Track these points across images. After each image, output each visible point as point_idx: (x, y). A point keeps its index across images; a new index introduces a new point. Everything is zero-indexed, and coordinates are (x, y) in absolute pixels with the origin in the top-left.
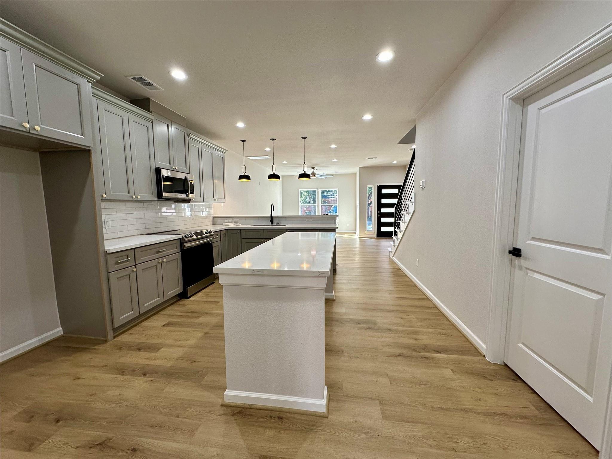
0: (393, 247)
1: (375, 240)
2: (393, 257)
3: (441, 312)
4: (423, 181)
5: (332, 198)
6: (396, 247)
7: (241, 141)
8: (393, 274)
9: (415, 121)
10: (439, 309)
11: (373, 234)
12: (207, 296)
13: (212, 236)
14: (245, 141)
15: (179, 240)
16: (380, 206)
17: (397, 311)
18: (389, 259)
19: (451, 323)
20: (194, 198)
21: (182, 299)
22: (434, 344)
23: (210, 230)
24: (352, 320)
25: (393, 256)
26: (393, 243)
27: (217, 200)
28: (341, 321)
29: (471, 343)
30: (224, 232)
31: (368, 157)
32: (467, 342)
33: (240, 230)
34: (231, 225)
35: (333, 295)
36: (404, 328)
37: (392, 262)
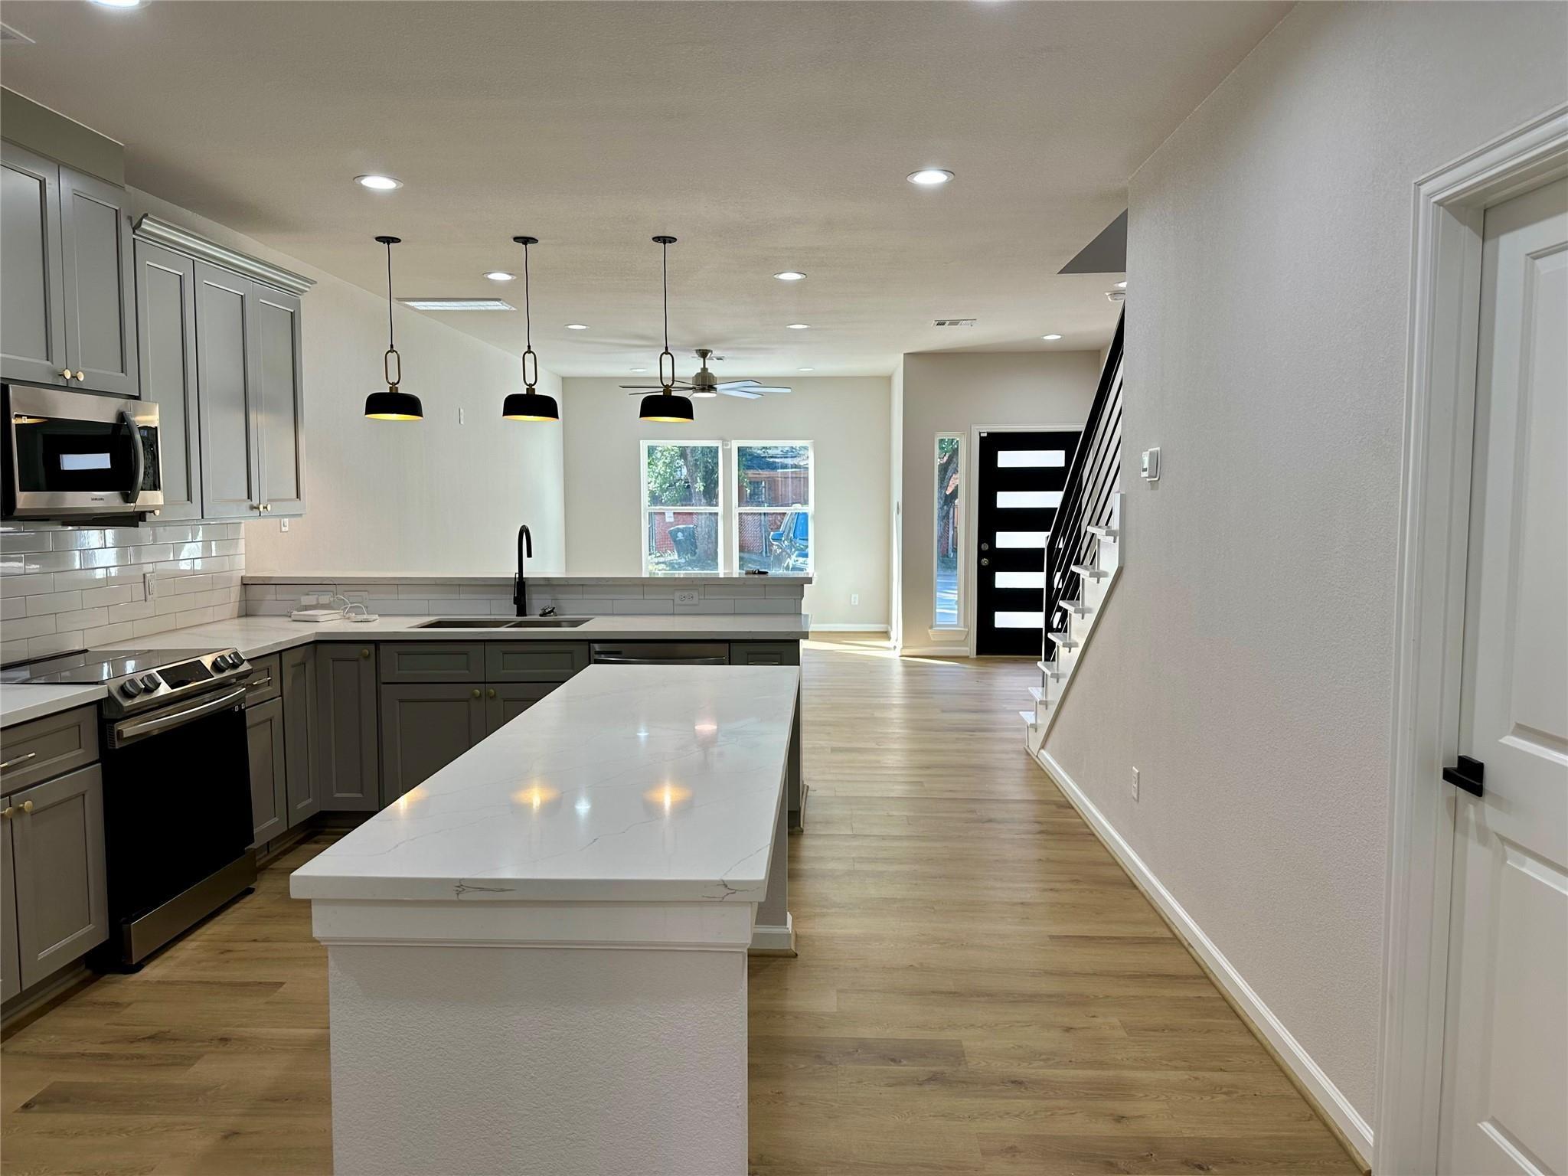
0: (1041, 708)
1: (970, 668)
2: (1042, 751)
3: (1224, 999)
4: (1151, 453)
5: (785, 467)
6: (1053, 708)
7: (379, 239)
8: (1038, 827)
9: (1122, 195)
10: (1216, 983)
11: (963, 643)
12: (222, 956)
13: (243, 681)
14: (398, 240)
15: (95, 706)
16: (992, 520)
17: (1052, 999)
18: (1024, 757)
19: (1258, 1041)
20: (158, 507)
21: (104, 973)
22: (1187, 1134)
23: (236, 654)
24: (863, 1045)
25: (1043, 747)
26: (1040, 689)
27: (265, 508)
28: (817, 1053)
29: (1325, 1124)
30: (299, 655)
31: (942, 318)
32: (1310, 1119)
33: (372, 647)
34: (332, 623)
35: (789, 935)
36: (1073, 1072)
37: (1038, 774)
